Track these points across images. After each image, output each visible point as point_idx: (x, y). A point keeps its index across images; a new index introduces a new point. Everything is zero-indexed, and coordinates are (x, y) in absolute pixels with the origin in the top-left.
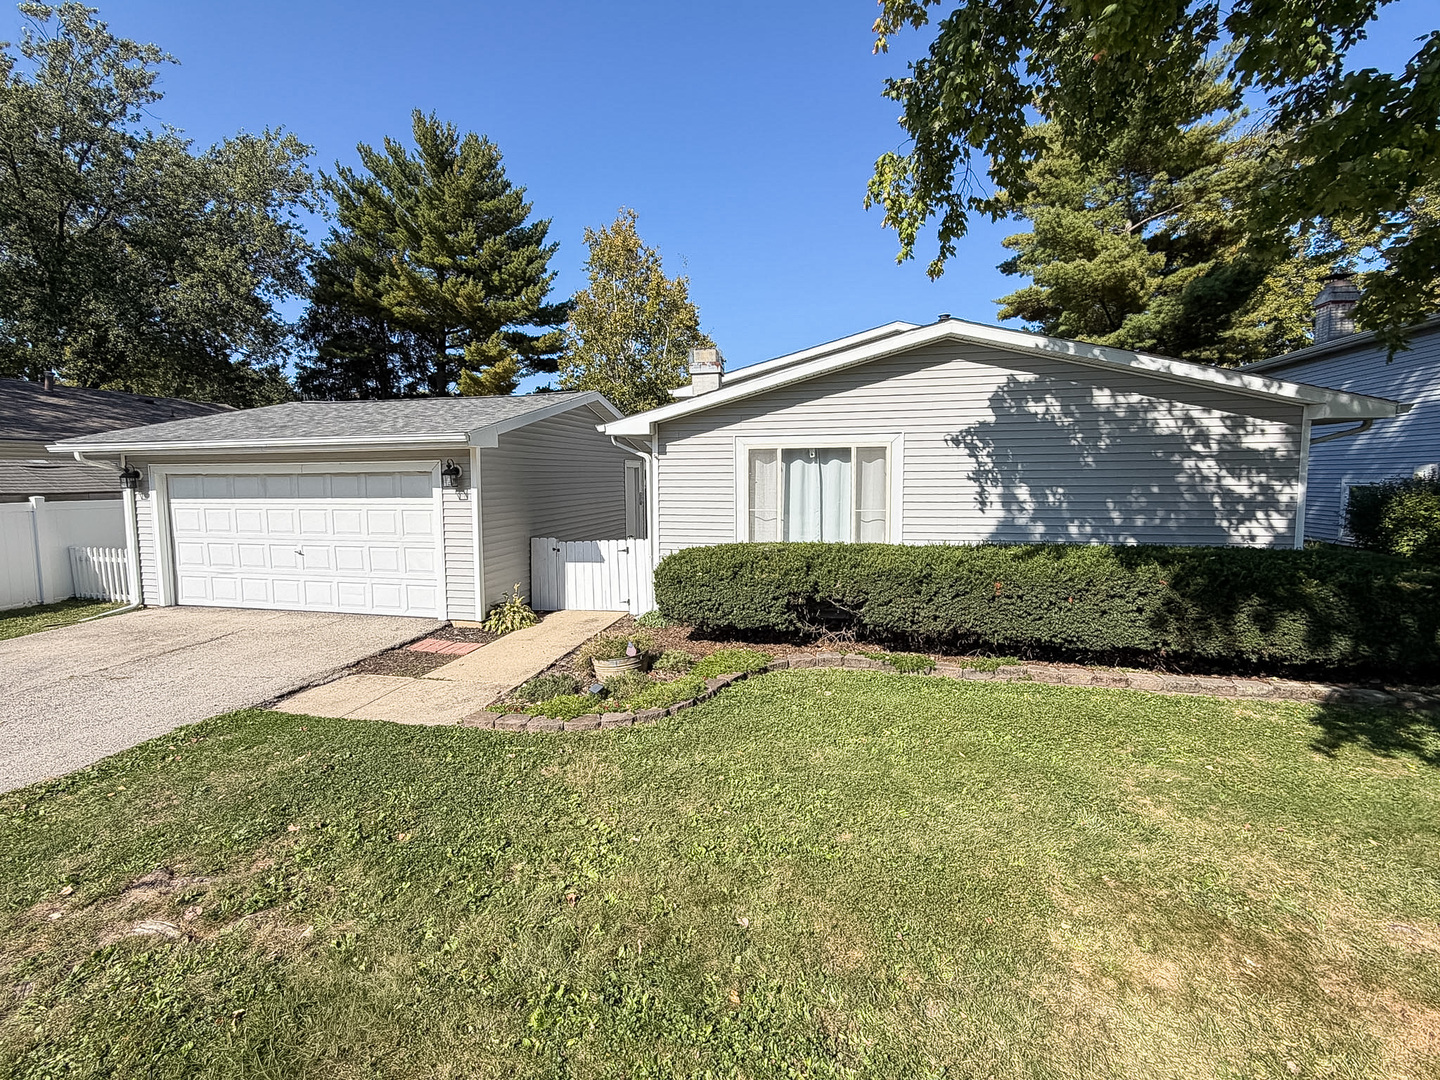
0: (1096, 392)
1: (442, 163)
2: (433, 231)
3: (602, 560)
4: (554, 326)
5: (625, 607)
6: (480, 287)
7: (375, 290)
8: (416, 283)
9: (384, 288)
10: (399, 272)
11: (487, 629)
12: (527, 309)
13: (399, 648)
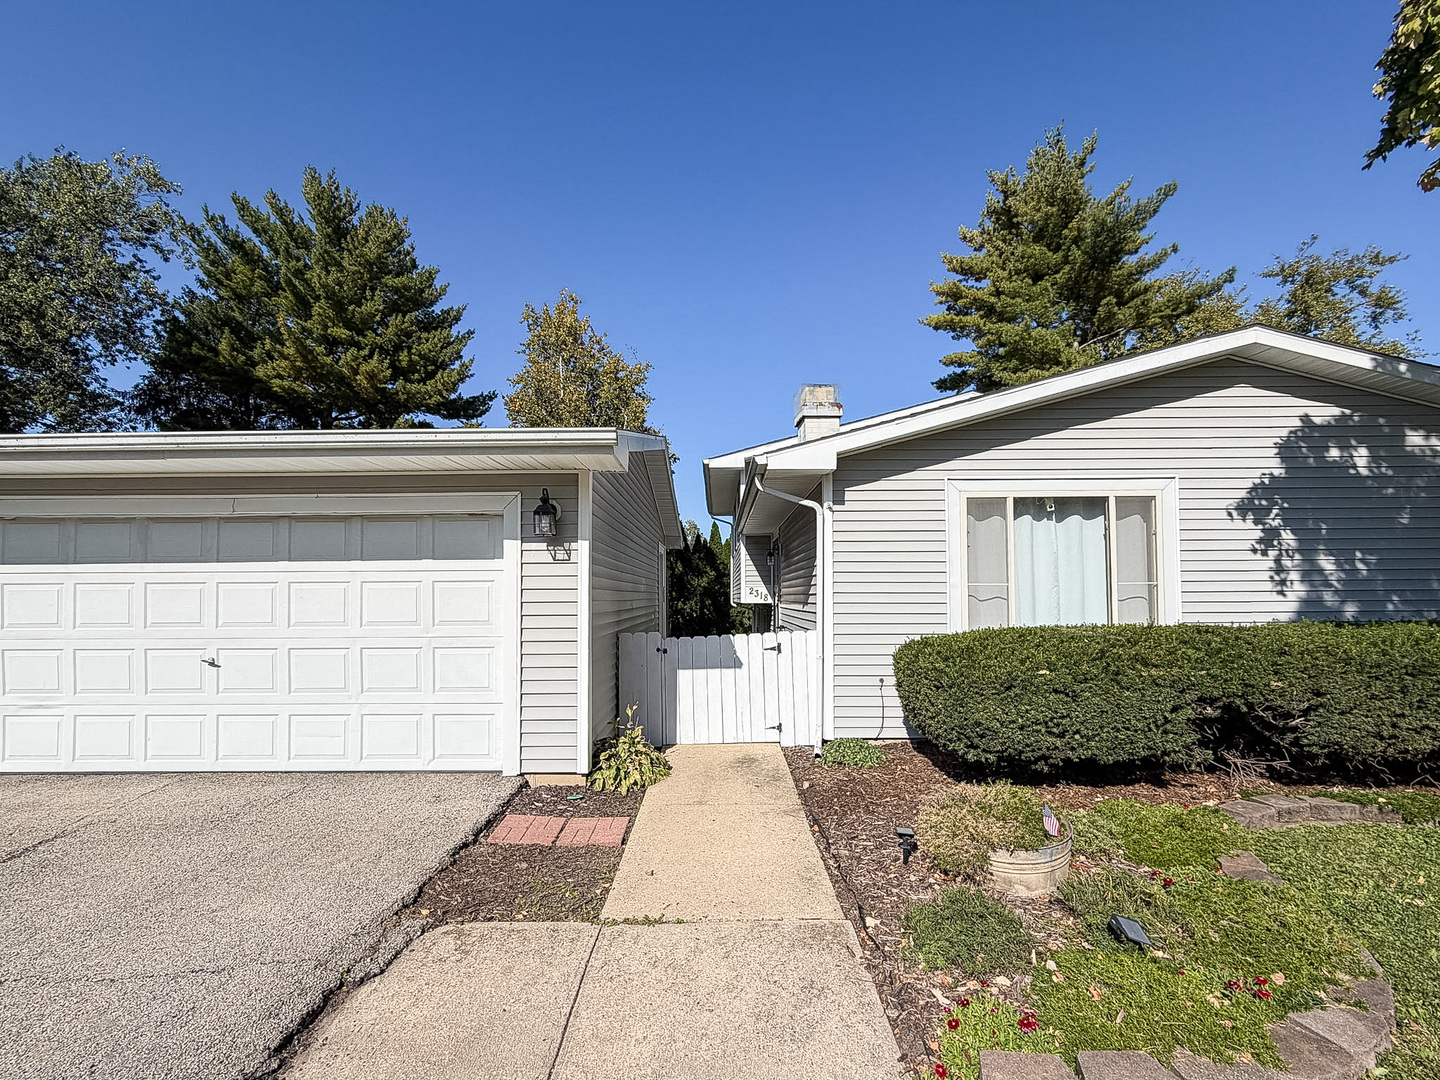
0: (1409, 432)
1: (338, 230)
2: (331, 296)
3: (737, 664)
4: (465, 421)
5: (774, 735)
6: (386, 365)
7: (249, 358)
8: (305, 352)
9: (259, 356)
10: (285, 337)
11: (598, 787)
12: (441, 396)
13: (475, 841)
